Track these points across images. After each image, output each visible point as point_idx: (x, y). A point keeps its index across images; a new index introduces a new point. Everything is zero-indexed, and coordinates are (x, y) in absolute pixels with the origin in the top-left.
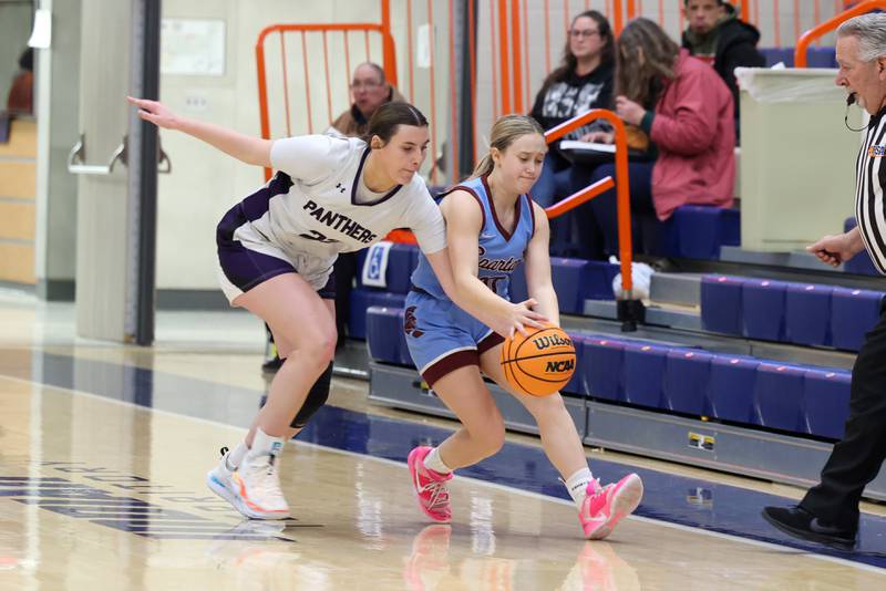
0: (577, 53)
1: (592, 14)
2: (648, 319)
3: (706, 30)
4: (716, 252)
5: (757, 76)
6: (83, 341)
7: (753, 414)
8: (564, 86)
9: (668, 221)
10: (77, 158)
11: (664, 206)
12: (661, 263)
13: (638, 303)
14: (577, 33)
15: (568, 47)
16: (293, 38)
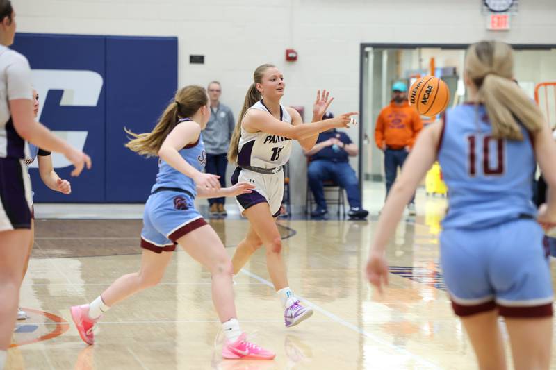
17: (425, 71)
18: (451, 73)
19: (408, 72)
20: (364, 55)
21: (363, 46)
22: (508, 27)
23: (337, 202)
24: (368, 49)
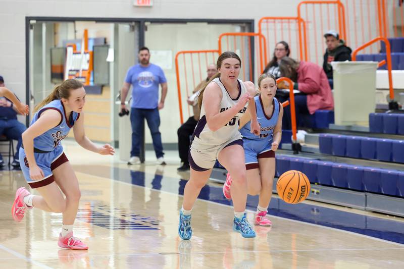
0: (277, 56)
1: (283, 43)
2: (303, 150)
3: (332, 49)
4: (328, 126)
5: (338, 64)
6: (122, 162)
7: (331, 182)
8: (273, 67)
9: (314, 114)
10: (118, 99)
11: (312, 110)
12: (309, 130)
13: (299, 145)
14: (278, 49)
15: (274, 54)
16: (188, 56)
17: (80, 41)
18: (102, 43)
19: (64, 42)
20: (28, 27)
21: (28, 19)
22: (151, 4)
23: (8, 154)
24: (32, 22)
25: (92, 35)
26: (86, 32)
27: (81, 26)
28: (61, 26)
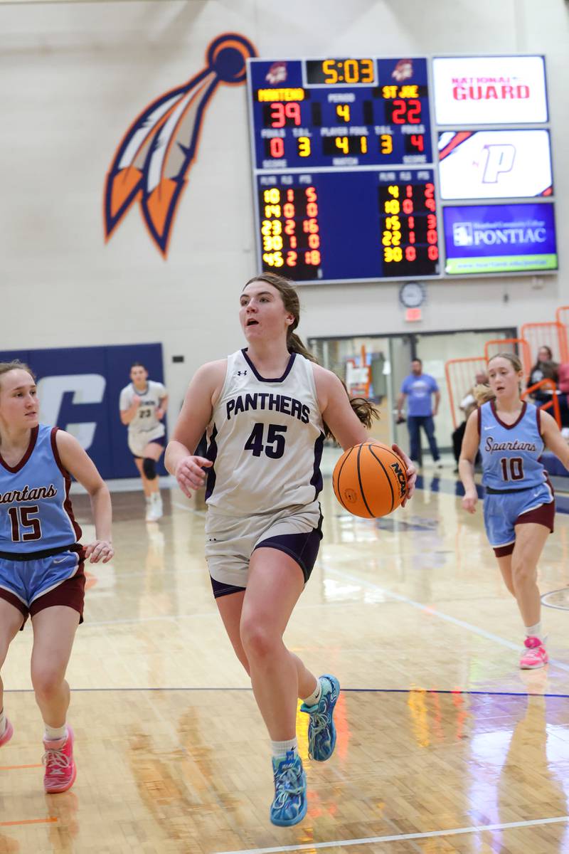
1: (545, 347)
14: (541, 354)
16: (457, 364)
17: (358, 357)
18: (379, 357)
19: (344, 358)
22: (421, 318)
25: (369, 350)
26: (363, 349)
27: (358, 343)
28: (341, 345)
